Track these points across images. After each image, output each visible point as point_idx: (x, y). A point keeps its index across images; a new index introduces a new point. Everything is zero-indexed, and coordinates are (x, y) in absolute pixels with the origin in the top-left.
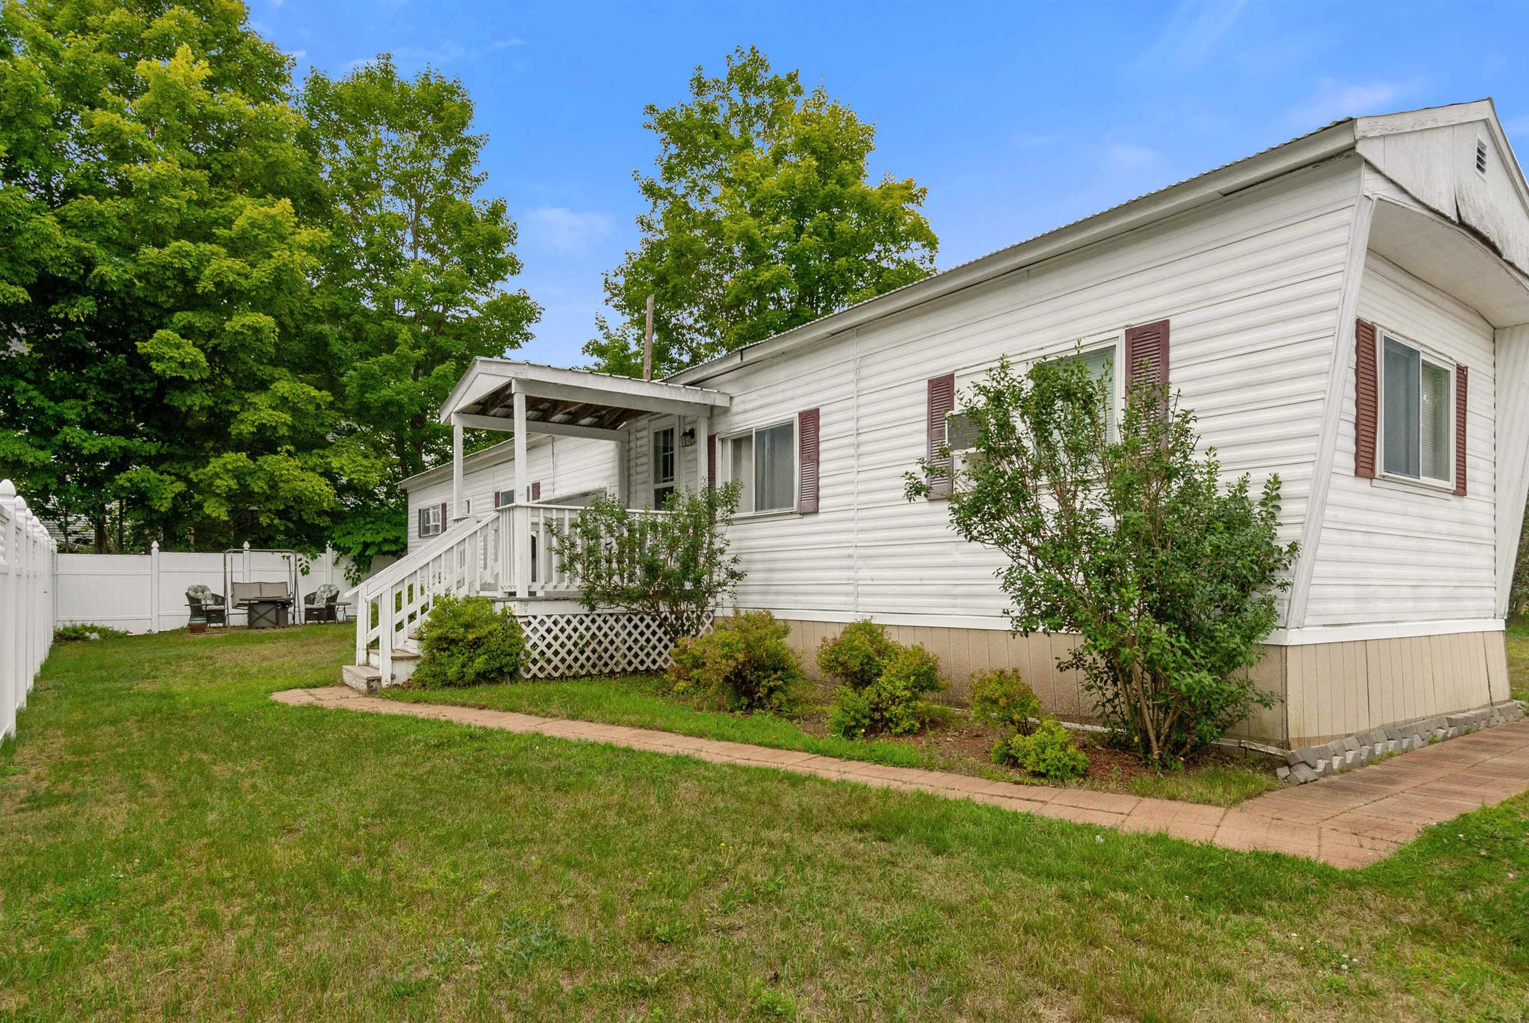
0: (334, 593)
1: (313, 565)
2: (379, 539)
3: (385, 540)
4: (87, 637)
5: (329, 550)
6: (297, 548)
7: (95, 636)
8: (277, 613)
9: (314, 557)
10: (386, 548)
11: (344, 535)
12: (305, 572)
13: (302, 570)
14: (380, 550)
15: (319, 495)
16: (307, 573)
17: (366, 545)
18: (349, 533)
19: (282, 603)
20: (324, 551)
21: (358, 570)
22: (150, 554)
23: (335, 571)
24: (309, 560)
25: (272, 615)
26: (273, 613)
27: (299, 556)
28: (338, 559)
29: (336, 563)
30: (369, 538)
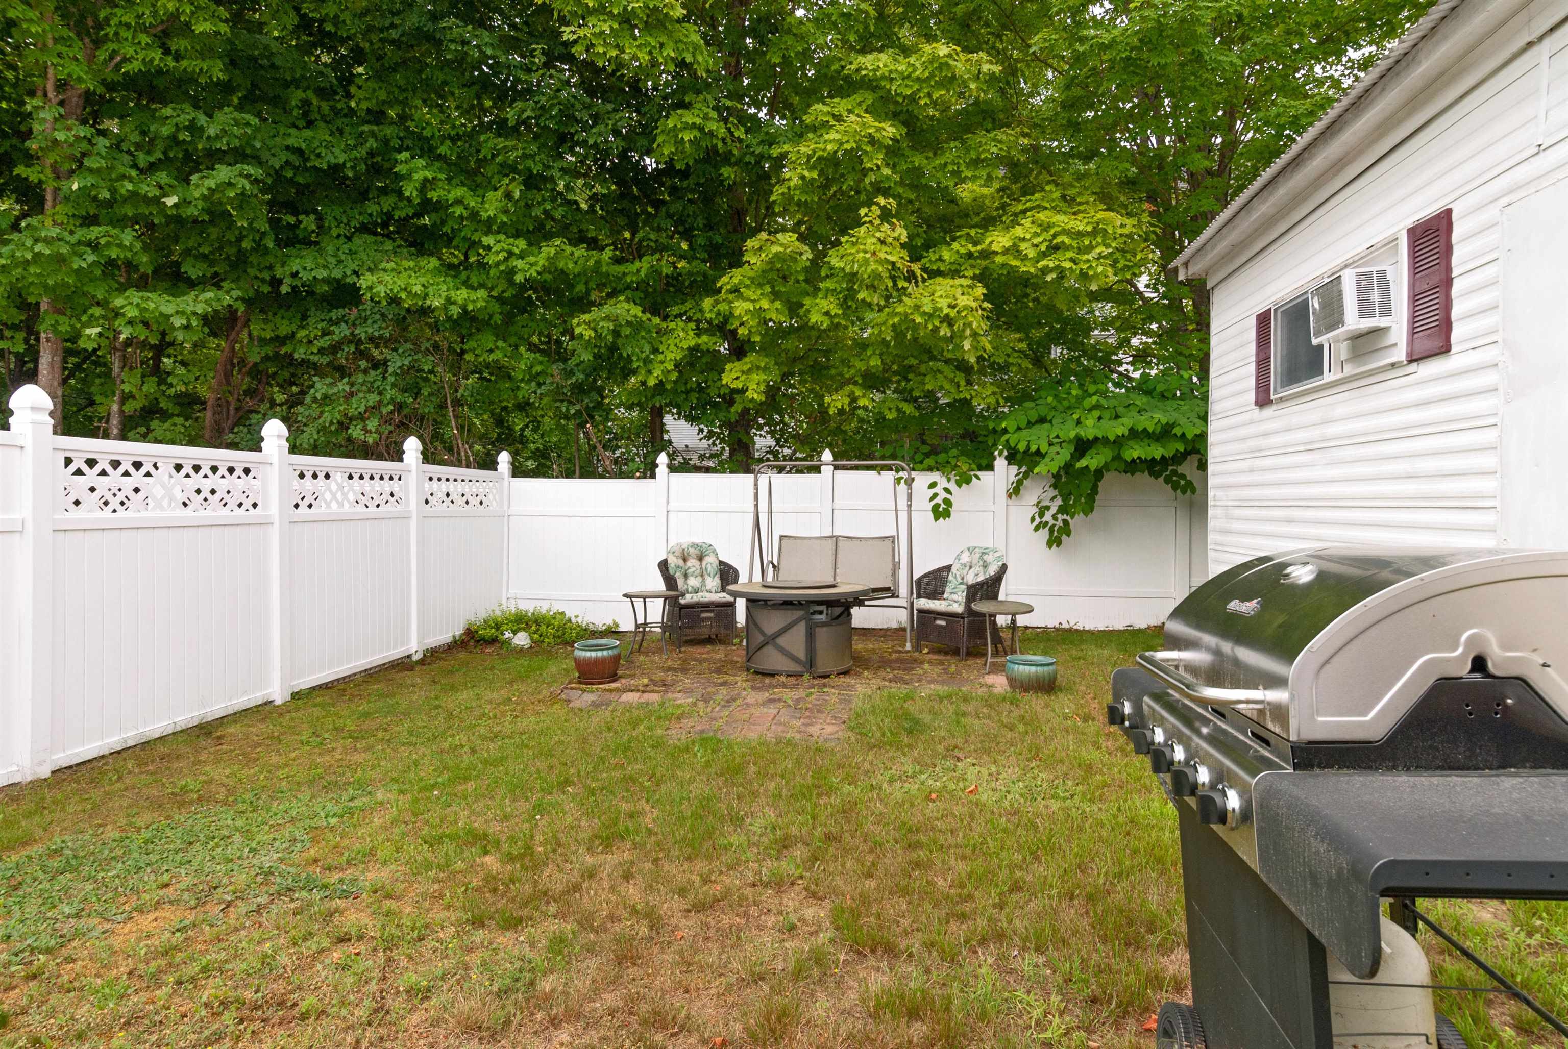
0: (992, 570)
1: (960, 497)
2: (1119, 429)
3: (1134, 434)
4: (508, 642)
5: (1000, 463)
6: (929, 461)
7: (522, 639)
8: (811, 636)
9: (964, 480)
10: (1135, 452)
11: (1030, 424)
12: (941, 512)
13: (935, 509)
14: (1118, 458)
15: (948, 320)
16: (946, 514)
17: (1082, 447)
18: (1042, 420)
19: (830, 603)
20: (990, 467)
21: (1062, 510)
22: (653, 476)
23: (1013, 509)
24: (952, 486)
25: (795, 641)
26: (800, 630)
27: (935, 476)
28: (1020, 483)
29: (1015, 491)
30: (1090, 429)
